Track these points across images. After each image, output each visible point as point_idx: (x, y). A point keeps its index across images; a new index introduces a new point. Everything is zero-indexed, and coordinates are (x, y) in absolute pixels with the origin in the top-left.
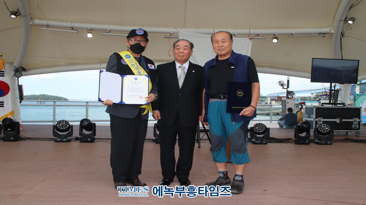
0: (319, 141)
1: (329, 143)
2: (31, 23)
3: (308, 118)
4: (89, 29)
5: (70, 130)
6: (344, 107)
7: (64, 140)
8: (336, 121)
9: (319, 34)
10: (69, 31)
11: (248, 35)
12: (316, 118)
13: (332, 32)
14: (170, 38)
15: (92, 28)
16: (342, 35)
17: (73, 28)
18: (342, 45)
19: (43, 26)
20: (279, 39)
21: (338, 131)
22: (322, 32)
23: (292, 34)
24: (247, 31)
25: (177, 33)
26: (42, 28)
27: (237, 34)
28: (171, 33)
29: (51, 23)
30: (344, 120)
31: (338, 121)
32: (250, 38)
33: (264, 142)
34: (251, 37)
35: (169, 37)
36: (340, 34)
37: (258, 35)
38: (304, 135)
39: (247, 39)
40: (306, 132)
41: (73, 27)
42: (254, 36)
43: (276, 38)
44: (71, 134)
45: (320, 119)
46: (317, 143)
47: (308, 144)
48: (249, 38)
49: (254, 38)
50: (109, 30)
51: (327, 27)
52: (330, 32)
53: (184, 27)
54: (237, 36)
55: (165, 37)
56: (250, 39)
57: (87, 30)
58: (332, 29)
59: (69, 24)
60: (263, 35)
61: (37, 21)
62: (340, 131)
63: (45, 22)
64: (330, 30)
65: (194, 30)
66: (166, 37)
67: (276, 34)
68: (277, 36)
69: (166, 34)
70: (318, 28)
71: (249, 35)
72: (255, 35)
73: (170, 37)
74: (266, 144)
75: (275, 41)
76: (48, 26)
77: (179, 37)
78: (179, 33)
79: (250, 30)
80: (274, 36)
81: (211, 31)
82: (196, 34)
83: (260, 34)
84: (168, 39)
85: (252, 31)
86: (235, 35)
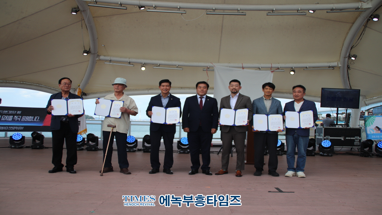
0: (322, 154)
1: (330, 155)
2: (97, 59)
3: (319, 136)
4: (143, 63)
5: (135, 144)
6: (347, 128)
7: (132, 150)
8: (341, 139)
9: (329, 67)
10: (127, 65)
11: (270, 69)
12: (325, 136)
13: (340, 65)
14: (207, 71)
15: (145, 63)
16: (348, 67)
17: (130, 63)
18: (349, 75)
19: (106, 61)
20: (295, 71)
21: (342, 147)
22: (331, 66)
23: (307, 68)
24: (270, 65)
25: (213, 67)
26: (105, 63)
27: (261, 68)
28: (209, 67)
29: (113, 59)
30: (347, 138)
31: (342, 139)
32: (272, 71)
33: (280, 154)
34: (273, 69)
35: (206, 70)
36: (346, 66)
37: (278, 68)
38: (311, 148)
39: (269, 72)
40: (312, 147)
41: (130, 61)
42: (275, 69)
43: (294, 71)
44: (136, 146)
45: (328, 137)
46: (321, 155)
47: (314, 156)
48: (271, 71)
49: (275, 71)
50: (159, 64)
51: (335, 62)
52: (338, 66)
53: (219, 62)
54: (261, 69)
55: (203, 70)
56: (272, 72)
57: (141, 64)
58: (339, 63)
59: (128, 60)
60: (283, 68)
61: (102, 57)
62: (343, 147)
63: (108, 58)
64: (338, 64)
65: (227, 64)
66: (204, 70)
67: (293, 68)
68: (294, 69)
69: (204, 68)
70: (328, 62)
71: (271, 68)
72: (276, 68)
73: (208, 70)
74: (281, 155)
75: (292, 73)
76: (110, 61)
77: (214, 70)
78: (214, 67)
79: (272, 64)
80: (292, 69)
81: (240, 65)
82: (228, 68)
83: (280, 68)
84: (206, 71)
85: (274, 65)
86: (259, 68)
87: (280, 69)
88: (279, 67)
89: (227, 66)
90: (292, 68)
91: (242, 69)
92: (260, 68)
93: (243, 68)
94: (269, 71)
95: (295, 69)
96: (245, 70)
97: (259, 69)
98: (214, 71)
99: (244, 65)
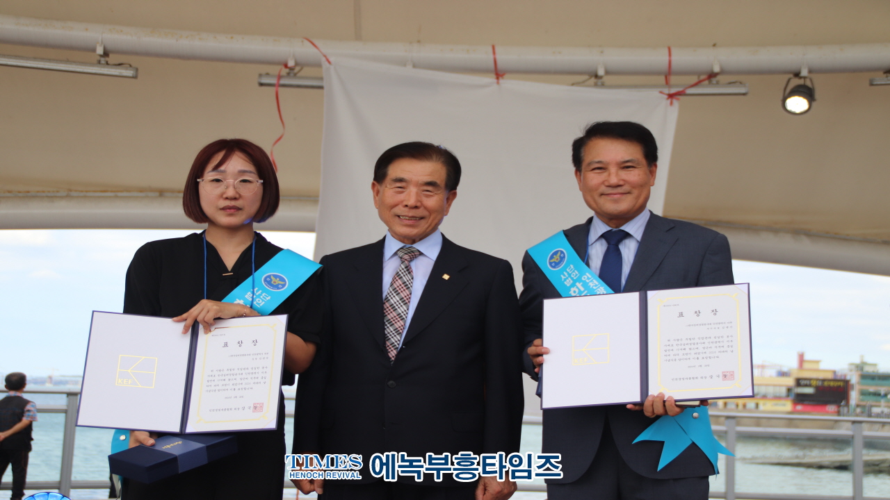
11: (662, 79)
14: (281, 90)
20: (817, 95)
23: (888, 72)
24: (658, 58)
25: (318, 65)
27: (607, 73)
28: (291, 63)
32: (673, 91)
34: (678, 83)
35: (274, 81)
37: (712, 76)
39: (656, 97)
42: (694, 79)
43: (806, 92)
48: (666, 91)
49: (689, 91)
53: (358, 37)
54: (607, 79)
55: (261, 85)
56: (671, 96)
60: (738, 75)
65: (399, 50)
66: (264, 81)
67: (804, 73)
68: (808, 83)
69: (265, 69)
71: (668, 73)
72: (699, 73)
73: (283, 82)
75: (797, 104)
77: (324, 84)
78: (325, 64)
79: (674, 51)
80: (796, 82)
81: (482, 55)
82: (409, 71)
83: (722, 72)
84: (273, 89)
85: (683, 58)
86: (596, 76)
87: (719, 78)
88: (717, 69)
89: (402, 63)
90: (797, 75)
91: (490, 79)
92: (601, 72)
93: (499, 74)
94: (655, 93)
95: (814, 76)
96: (508, 83)
97: (593, 80)
98: (321, 87)
99: (507, 56)
